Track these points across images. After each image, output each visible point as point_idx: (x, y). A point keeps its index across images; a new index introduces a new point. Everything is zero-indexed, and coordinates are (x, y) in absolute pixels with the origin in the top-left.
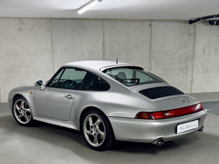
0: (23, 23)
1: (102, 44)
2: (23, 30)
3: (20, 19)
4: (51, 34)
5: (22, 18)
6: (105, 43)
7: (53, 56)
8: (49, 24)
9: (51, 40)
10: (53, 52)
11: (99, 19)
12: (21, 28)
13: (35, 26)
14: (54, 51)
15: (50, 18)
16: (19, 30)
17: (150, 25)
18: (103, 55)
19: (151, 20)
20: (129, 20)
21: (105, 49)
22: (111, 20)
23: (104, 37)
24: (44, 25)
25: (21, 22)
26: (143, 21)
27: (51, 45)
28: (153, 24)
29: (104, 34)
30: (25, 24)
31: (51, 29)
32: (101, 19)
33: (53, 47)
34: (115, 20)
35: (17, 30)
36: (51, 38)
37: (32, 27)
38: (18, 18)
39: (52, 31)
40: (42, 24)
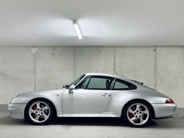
1: (113, 64)
2: (55, 54)
3: (54, 47)
4: (74, 57)
5: (55, 46)
6: (115, 64)
7: (74, 73)
8: (74, 50)
9: (74, 62)
11: (111, 46)
12: (54, 53)
13: (63, 52)
15: (75, 46)
16: (52, 54)
17: (155, 50)
18: (113, 73)
19: (156, 46)
20: (136, 47)
21: (116, 68)
22: (121, 46)
23: (115, 59)
24: (70, 51)
25: (54, 49)
26: (148, 47)
27: (74, 65)
28: (158, 49)
29: (115, 57)
30: (57, 50)
31: (74, 54)
32: (113, 46)
34: (124, 47)
35: (51, 54)
36: (74, 60)
37: (61, 52)
38: (52, 46)
39: (75, 55)
40: (68, 51)
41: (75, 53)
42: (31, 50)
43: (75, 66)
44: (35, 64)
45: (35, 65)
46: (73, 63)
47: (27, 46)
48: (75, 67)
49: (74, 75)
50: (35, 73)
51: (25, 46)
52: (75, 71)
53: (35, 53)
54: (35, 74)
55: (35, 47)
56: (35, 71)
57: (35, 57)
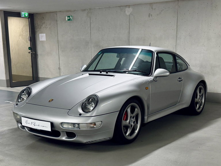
0: (153, 9)
4: (177, 18)
5: (152, 3)
7: (176, 42)
8: (177, 7)
9: (176, 25)
12: (151, 14)
13: (163, 10)
14: (178, 37)
24: (171, 9)
25: (151, 8)
27: (176, 29)
30: (155, 9)
31: (178, 12)
33: (178, 32)
35: (148, 16)
36: (176, 22)
37: (160, 12)
38: (149, 4)
39: (178, 14)
40: (169, 8)
41: (178, 11)
42: (125, 11)
44: (129, 31)
45: (129, 33)
47: (121, 6)
49: (176, 46)
50: (129, 43)
51: (118, 7)
53: (129, 15)
55: (129, 6)
56: (129, 41)
57: (129, 21)
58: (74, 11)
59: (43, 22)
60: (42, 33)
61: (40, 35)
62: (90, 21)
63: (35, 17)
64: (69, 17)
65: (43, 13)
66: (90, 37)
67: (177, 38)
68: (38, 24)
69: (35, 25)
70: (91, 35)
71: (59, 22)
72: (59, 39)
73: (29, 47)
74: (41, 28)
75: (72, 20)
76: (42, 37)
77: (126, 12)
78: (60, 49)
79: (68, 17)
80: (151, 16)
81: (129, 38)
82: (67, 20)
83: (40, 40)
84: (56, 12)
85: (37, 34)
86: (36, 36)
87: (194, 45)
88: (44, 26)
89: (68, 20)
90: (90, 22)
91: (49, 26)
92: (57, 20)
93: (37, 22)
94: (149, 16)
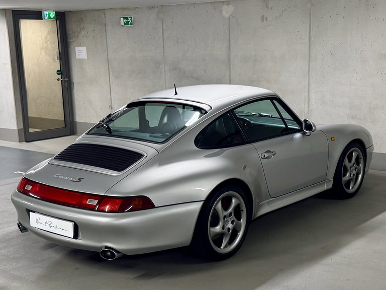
0: (268, 8)
2: (268, 19)
4: (309, 23)
7: (309, 65)
8: (308, 5)
9: (308, 35)
10: (310, 56)
12: (265, 16)
13: (285, 10)
24: (299, 8)
25: (265, 6)
27: (308, 43)
30: (272, 8)
31: (310, 15)
35: (260, 21)
36: (308, 32)
37: (281, 13)
39: (312, 17)
40: (296, 6)
41: (310, 11)
42: (221, 11)
43: (310, 48)
44: (230, 44)
45: (229, 47)
46: (307, 40)
47: (215, 2)
48: (310, 50)
49: (309, 71)
50: (230, 65)
51: (210, 3)
52: (309, 60)
53: (229, 18)
54: (230, 67)
55: (227, 3)
56: (230, 62)
57: (229, 28)
58: (135, 8)
59: (82, 27)
60: (80, 45)
61: (77, 49)
62: (163, 26)
63: (67, 18)
64: (127, 18)
65: (81, 11)
66: (162, 54)
67: (311, 59)
68: (74, 30)
69: (67, 31)
70: (164, 49)
71: (109, 28)
72: (109, 57)
73: (58, 71)
74: (78, 37)
75: (132, 24)
76: (80, 53)
77: (223, 12)
78: (111, 73)
79: (124, 18)
80: (265, 20)
81: (230, 56)
82: (123, 24)
83: (78, 57)
84: (104, 9)
85: (72, 47)
86: (69, 50)
87: (339, 70)
88: (83, 33)
89: (125, 24)
90: (163, 29)
91: (93, 35)
92: (105, 25)
93: (72, 26)
94: (262, 20)
